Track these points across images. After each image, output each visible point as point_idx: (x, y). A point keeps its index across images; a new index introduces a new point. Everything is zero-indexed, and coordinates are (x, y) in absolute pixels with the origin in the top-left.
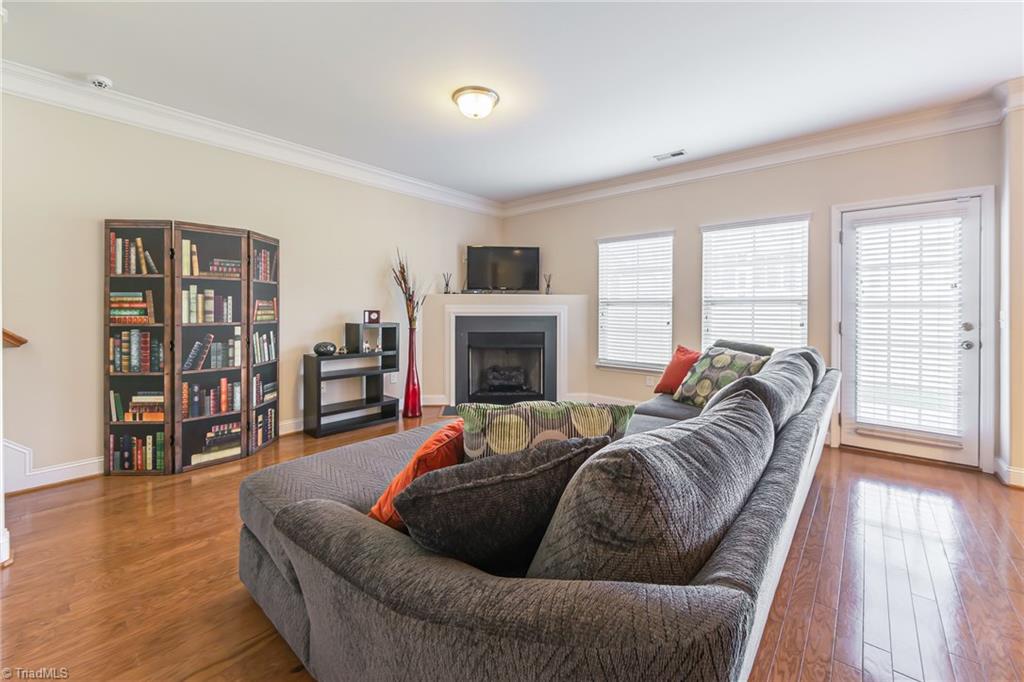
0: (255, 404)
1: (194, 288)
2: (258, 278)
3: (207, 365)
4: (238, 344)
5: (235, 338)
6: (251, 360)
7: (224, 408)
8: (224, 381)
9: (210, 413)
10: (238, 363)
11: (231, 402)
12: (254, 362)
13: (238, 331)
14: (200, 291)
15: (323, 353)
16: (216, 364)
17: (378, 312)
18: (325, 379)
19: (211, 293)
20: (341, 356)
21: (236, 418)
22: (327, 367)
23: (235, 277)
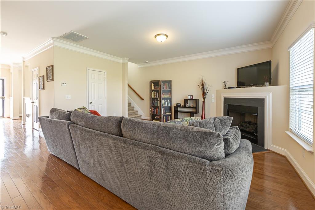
0: (163, 114)
1: (153, 91)
2: (163, 89)
3: (155, 105)
4: (159, 102)
5: (159, 100)
6: (161, 105)
7: (157, 113)
8: (157, 108)
9: (155, 114)
10: (159, 105)
11: (158, 112)
12: (162, 105)
13: (159, 99)
14: (154, 92)
15: (178, 106)
16: (156, 105)
17: (192, 96)
18: (179, 112)
19: (155, 92)
20: (183, 107)
21: (158, 116)
22: (179, 109)
23: (158, 89)
